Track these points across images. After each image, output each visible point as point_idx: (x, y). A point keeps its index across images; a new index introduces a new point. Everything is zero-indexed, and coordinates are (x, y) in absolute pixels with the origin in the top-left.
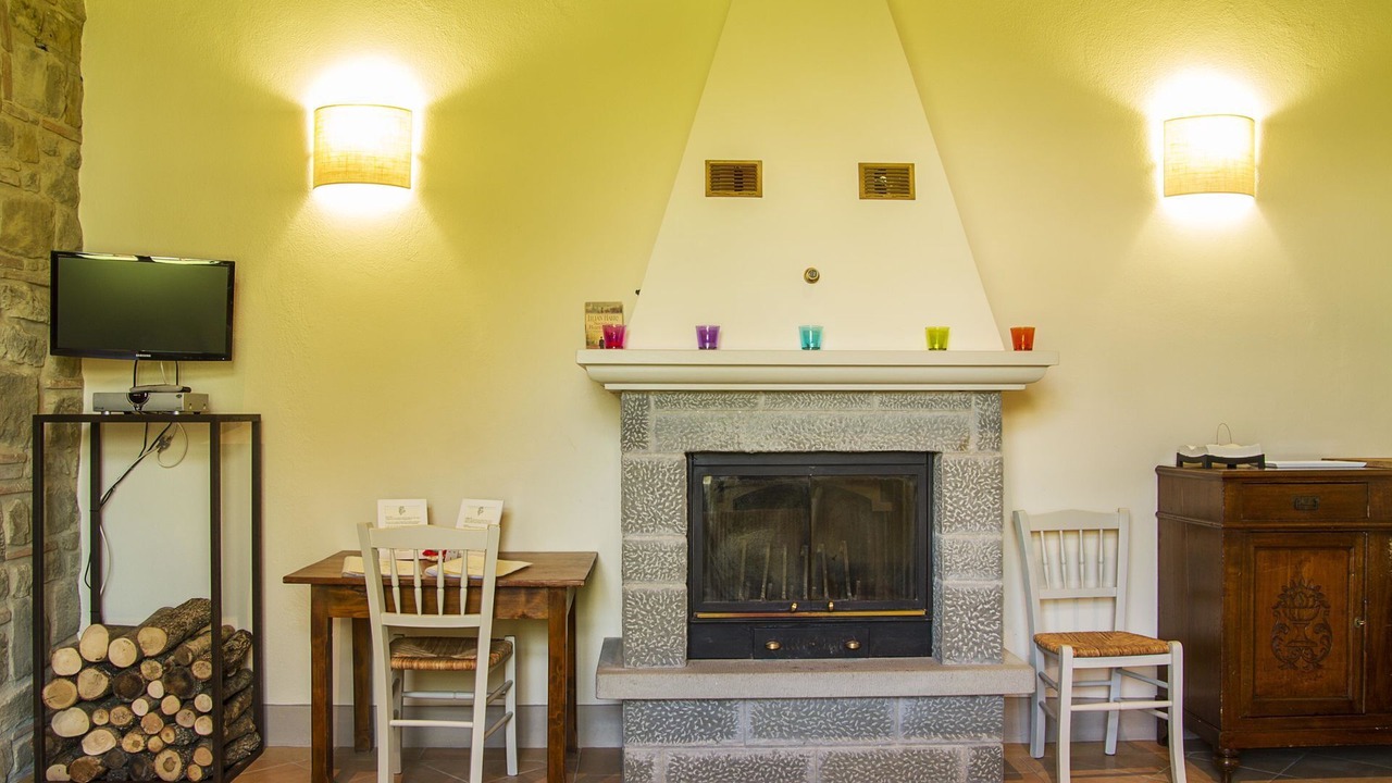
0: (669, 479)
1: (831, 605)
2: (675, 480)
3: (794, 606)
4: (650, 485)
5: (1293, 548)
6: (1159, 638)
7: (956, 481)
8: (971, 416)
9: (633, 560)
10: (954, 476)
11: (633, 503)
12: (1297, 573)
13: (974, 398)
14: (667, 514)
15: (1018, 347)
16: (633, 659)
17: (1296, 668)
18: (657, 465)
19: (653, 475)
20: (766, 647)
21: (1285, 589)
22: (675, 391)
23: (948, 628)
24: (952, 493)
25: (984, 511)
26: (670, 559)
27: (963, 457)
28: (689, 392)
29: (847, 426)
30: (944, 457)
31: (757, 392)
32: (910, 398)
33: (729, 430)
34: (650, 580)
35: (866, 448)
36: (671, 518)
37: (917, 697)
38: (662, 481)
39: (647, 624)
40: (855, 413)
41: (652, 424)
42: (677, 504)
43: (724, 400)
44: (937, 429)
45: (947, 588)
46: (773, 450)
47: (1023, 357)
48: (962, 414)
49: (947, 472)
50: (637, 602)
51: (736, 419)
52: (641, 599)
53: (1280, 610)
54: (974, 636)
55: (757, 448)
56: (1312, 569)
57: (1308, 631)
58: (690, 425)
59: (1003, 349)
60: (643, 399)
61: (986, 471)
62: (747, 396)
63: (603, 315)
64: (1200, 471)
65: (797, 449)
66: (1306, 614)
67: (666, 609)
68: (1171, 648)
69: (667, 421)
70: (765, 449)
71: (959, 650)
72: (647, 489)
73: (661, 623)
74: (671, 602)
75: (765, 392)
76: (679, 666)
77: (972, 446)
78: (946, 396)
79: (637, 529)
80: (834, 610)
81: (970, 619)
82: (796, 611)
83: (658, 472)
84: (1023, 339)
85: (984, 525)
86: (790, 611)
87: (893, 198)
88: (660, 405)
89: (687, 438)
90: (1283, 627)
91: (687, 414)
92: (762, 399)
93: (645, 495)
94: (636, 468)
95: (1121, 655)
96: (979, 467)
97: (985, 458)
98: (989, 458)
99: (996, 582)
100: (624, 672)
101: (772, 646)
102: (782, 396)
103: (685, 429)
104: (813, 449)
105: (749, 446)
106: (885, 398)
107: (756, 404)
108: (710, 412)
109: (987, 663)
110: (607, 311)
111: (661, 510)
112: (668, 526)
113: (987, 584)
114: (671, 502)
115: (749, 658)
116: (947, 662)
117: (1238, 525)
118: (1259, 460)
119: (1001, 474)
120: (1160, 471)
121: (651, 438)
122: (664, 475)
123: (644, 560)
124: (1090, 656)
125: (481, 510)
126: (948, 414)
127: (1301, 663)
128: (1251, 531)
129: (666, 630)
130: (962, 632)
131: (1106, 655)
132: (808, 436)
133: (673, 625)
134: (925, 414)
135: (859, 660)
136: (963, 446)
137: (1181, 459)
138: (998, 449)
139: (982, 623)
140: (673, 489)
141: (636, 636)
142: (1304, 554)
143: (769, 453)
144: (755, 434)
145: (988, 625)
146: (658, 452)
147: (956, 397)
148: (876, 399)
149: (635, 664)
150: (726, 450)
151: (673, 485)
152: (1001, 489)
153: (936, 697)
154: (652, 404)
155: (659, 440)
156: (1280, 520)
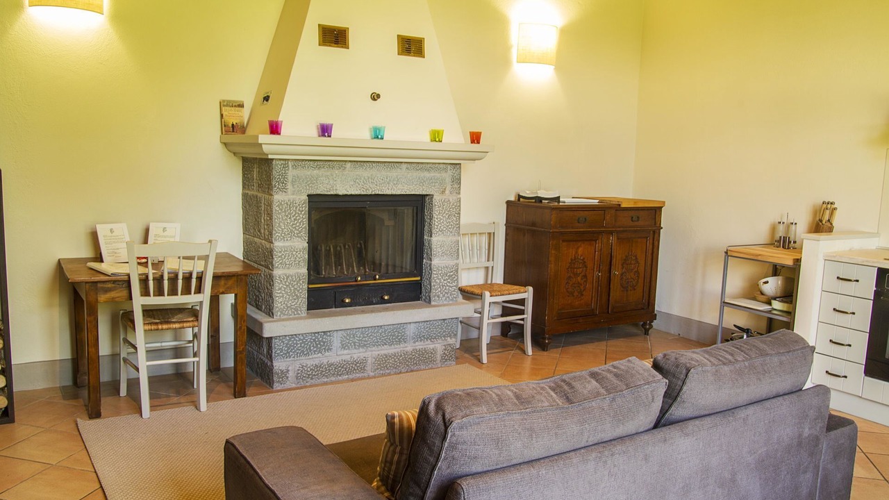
0: (299, 210)
1: (377, 277)
2: (303, 211)
3: (359, 279)
4: (289, 214)
5: (575, 241)
6: (504, 283)
7: (440, 210)
8: (447, 176)
9: (279, 257)
10: (439, 207)
11: (279, 224)
12: (576, 252)
13: (449, 166)
14: (298, 230)
15: (473, 142)
16: (279, 313)
17: (574, 296)
18: (293, 202)
19: (290, 208)
20: (343, 301)
21: (572, 260)
22: (303, 160)
23: (434, 286)
24: (438, 217)
25: (452, 225)
26: (299, 256)
27: (443, 197)
28: (311, 160)
29: (390, 180)
30: (434, 197)
31: (346, 161)
32: (420, 166)
33: (331, 182)
34: (288, 268)
35: (399, 193)
36: (300, 232)
37: (419, 322)
38: (295, 211)
39: (287, 293)
40: (394, 173)
41: (290, 179)
42: (303, 224)
43: (329, 165)
44: (432, 183)
45: (434, 265)
46: (353, 193)
47: (475, 147)
48: (444, 175)
49: (435, 205)
50: (281, 281)
51: (335, 176)
52: (284, 279)
53: (570, 270)
54: (445, 289)
55: (346, 193)
56: (583, 250)
57: (579, 278)
58: (310, 179)
59: (464, 142)
60: (285, 164)
61: (453, 204)
62: (341, 163)
63: (233, 109)
64: (535, 204)
65: (365, 193)
66: (579, 271)
67: (297, 284)
68: (528, 290)
69: (298, 177)
70: (349, 193)
71: (438, 297)
72: (287, 216)
73: (294, 292)
74: (300, 280)
75: (350, 161)
76: (303, 315)
77: (447, 192)
78: (437, 165)
79: (281, 239)
80: (379, 279)
81: (444, 280)
82: (360, 281)
83: (293, 206)
84: (475, 138)
85: (451, 232)
86: (356, 281)
87: (414, 56)
88: (295, 167)
89: (309, 187)
90: (570, 277)
91: (309, 173)
92: (348, 165)
93: (286, 219)
94: (281, 204)
95: (509, 294)
96: (450, 203)
97: (452, 198)
98: (455, 198)
99: (455, 261)
100: (274, 321)
101: (347, 301)
102: (359, 163)
103: (308, 181)
104: (373, 193)
105: (341, 192)
106: (409, 166)
107: (345, 168)
108: (321, 172)
109: (451, 302)
110: (235, 106)
111: (295, 228)
112: (298, 237)
113: (452, 262)
114: (300, 223)
115: (332, 308)
116: (433, 303)
117: (557, 230)
118: (557, 199)
119: (460, 206)
120: (508, 203)
121: (289, 186)
122: (296, 208)
123: (285, 257)
124: (496, 296)
125: (164, 230)
126: (437, 175)
127: (576, 294)
128: (561, 233)
129: (297, 295)
130: (440, 287)
131: (503, 295)
132: (371, 186)
133: (301, 293)
134: (427, 174)
135: (388, 305)
136: (443, 192)
137: (520, 197)
138: (459, 193)
139: (449, 282)
140: (301, 216)
141: (281, 300)
142: (579, 244)
143: (351, 195)
144: (345, 185)
145: (452, 283)
146: (293, 194)
147: (441, 166)
148: (404, 166)
149: (280, 316)
150: (329, 193)
151: (301, 214)
152: (459, 214)
153: (427, 321)
154: (290, 166)
155: (294, 188)
156: (572, 228)
